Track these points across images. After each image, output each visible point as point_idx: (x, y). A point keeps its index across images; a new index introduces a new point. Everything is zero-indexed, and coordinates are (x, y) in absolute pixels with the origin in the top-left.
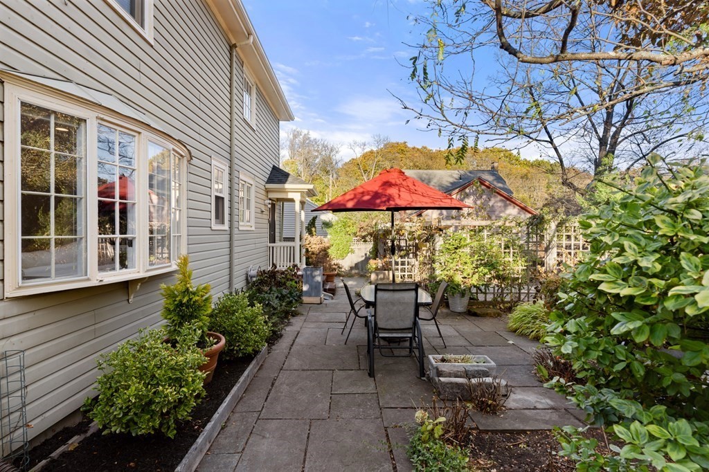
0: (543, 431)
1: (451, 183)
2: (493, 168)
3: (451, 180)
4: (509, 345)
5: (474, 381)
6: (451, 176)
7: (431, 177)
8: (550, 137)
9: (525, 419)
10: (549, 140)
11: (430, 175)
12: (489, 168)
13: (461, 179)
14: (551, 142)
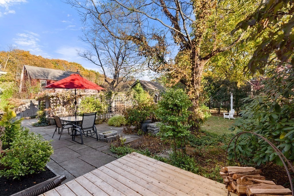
0: (132, 141)
1: (60, 76)
2: (78, 71)
3: (60, 74)
4: (111, 129)
5: (115, 136)
6: (59, 73)
7: (49, 72)
8: (101, 64)
9: (128, 141)
10: (101, 65)
11: (49, 71)
12: (76, 72)
13: (64, 74)
14: (102, 66)
